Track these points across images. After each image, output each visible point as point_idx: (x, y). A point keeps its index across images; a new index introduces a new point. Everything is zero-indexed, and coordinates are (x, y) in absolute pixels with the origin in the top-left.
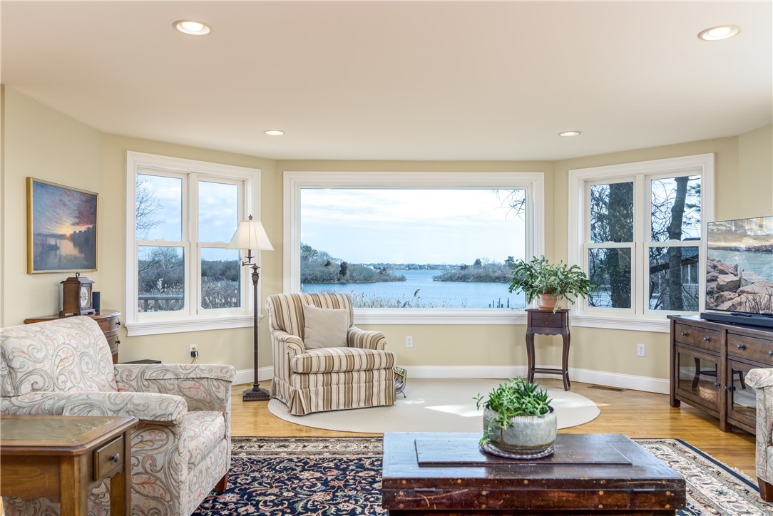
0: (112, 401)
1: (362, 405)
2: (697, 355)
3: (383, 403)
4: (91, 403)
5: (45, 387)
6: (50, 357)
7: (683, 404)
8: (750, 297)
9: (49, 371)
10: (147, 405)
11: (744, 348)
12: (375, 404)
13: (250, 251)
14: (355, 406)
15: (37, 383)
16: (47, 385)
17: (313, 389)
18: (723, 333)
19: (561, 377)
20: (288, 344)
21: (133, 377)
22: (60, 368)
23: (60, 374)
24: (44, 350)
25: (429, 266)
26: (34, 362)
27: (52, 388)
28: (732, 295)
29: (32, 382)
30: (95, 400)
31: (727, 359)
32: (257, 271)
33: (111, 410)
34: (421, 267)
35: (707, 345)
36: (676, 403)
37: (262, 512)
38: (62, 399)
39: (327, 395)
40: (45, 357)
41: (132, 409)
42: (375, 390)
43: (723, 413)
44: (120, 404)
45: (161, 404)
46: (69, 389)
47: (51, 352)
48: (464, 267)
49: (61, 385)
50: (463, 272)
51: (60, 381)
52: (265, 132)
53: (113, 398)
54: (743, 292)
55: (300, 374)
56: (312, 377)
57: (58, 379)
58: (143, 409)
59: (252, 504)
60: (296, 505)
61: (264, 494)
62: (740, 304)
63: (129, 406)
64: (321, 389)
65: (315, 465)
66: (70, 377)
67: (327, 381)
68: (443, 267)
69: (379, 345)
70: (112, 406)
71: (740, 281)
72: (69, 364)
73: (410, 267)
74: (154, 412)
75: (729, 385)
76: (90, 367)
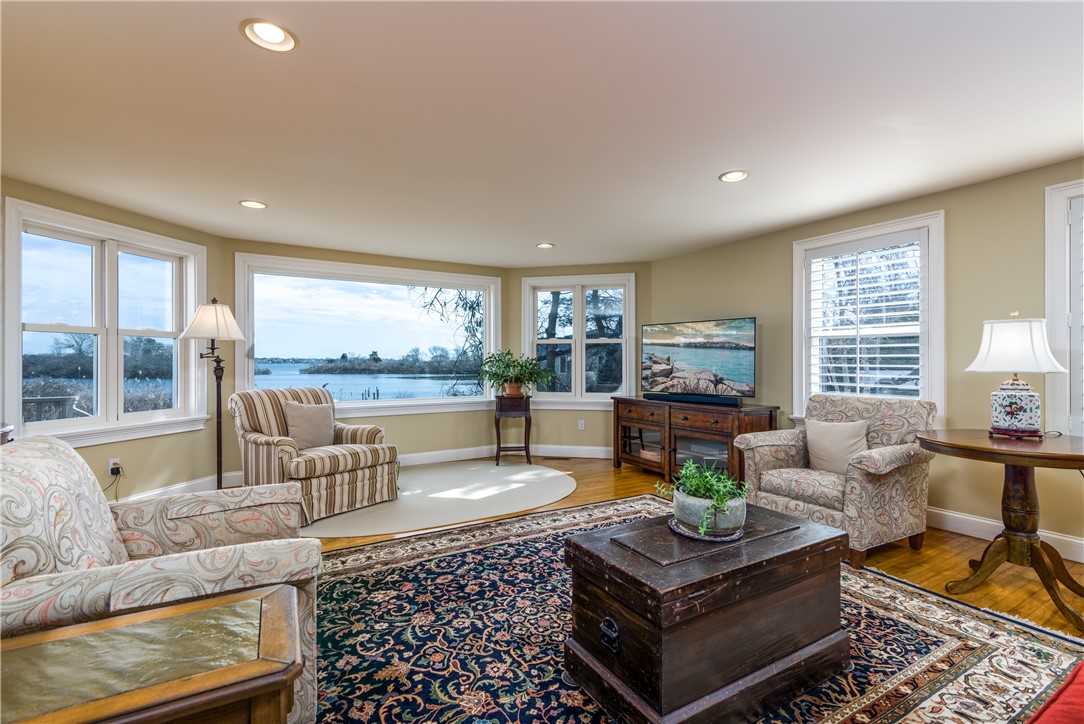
0: (209, 566)
1: (365, 503)
2: (641, 426)
3: (386, 498)
4: (165, 578)
5: (40, 566)
6: (41, 513)
7: (623, 464)
8: (681, 381)
9: (43, 537)
10: (274, 561)
11: (686, 419)
12: (378, 500)
13: (213, 341)
14: (358, 506)
15: (23, 562)
16: (43, 561)
17: (315, 494)
18: (667, 408)
19: (524, 453)
20: (280, 448)
21: (147, 518)
22: (59, 527)
23: (61, 537)
24: (28, 500)
25: (293, 360)
26: (16, 525)
27: (51, 566)
28: (665, 380)
29: (15, 562)
30: (173, 571)
31: (670, 428)
32: (222, 364)
33: (209, 581)
34: (285, 361)
35: (651, 418)
36: (618, 465)
37: (371, 659)
38: (101, 582)
39: (331, 499)
40: (32, 514)
41: (250, 571)
42: (379, 486)
43: (667, 468)
44: (224, 568)
45: (296, 556)
46: (78, 560)
47: (39, 503)
48: (331, 361)
49: (65, 555)
50: (330, 365)
51: (63, 550)
52: (240, 203)
53: (208, 561)
54: (674, 377)
55: (300, 480)
56: (314, 482)
57: (59, 547)
58: (268, 568)
59: (347, 652)
60: (403, 637)
61: (350, 635)
62: (673, 386)
63: (242, 568)
64: (324, 492)
65: (378, 582)
66: (74, 538)
67: (331, 482)
68: (308, 361)
69: (377, 439)
70: (211, 574)
71: (672, 369)
72: (68, 517)
73: (273, 361)
74: (289, 570)
75: (673, 446)
76: (91, 516)
